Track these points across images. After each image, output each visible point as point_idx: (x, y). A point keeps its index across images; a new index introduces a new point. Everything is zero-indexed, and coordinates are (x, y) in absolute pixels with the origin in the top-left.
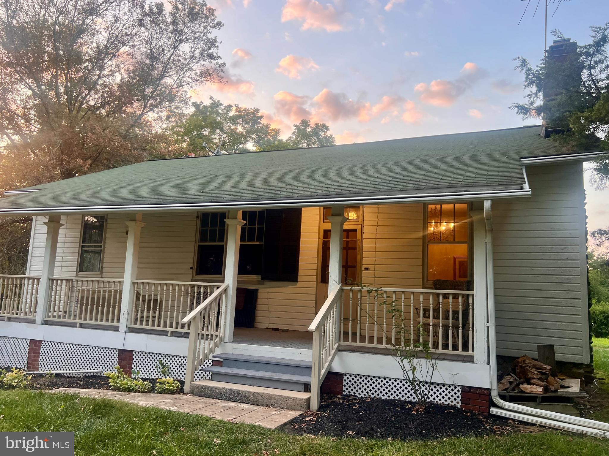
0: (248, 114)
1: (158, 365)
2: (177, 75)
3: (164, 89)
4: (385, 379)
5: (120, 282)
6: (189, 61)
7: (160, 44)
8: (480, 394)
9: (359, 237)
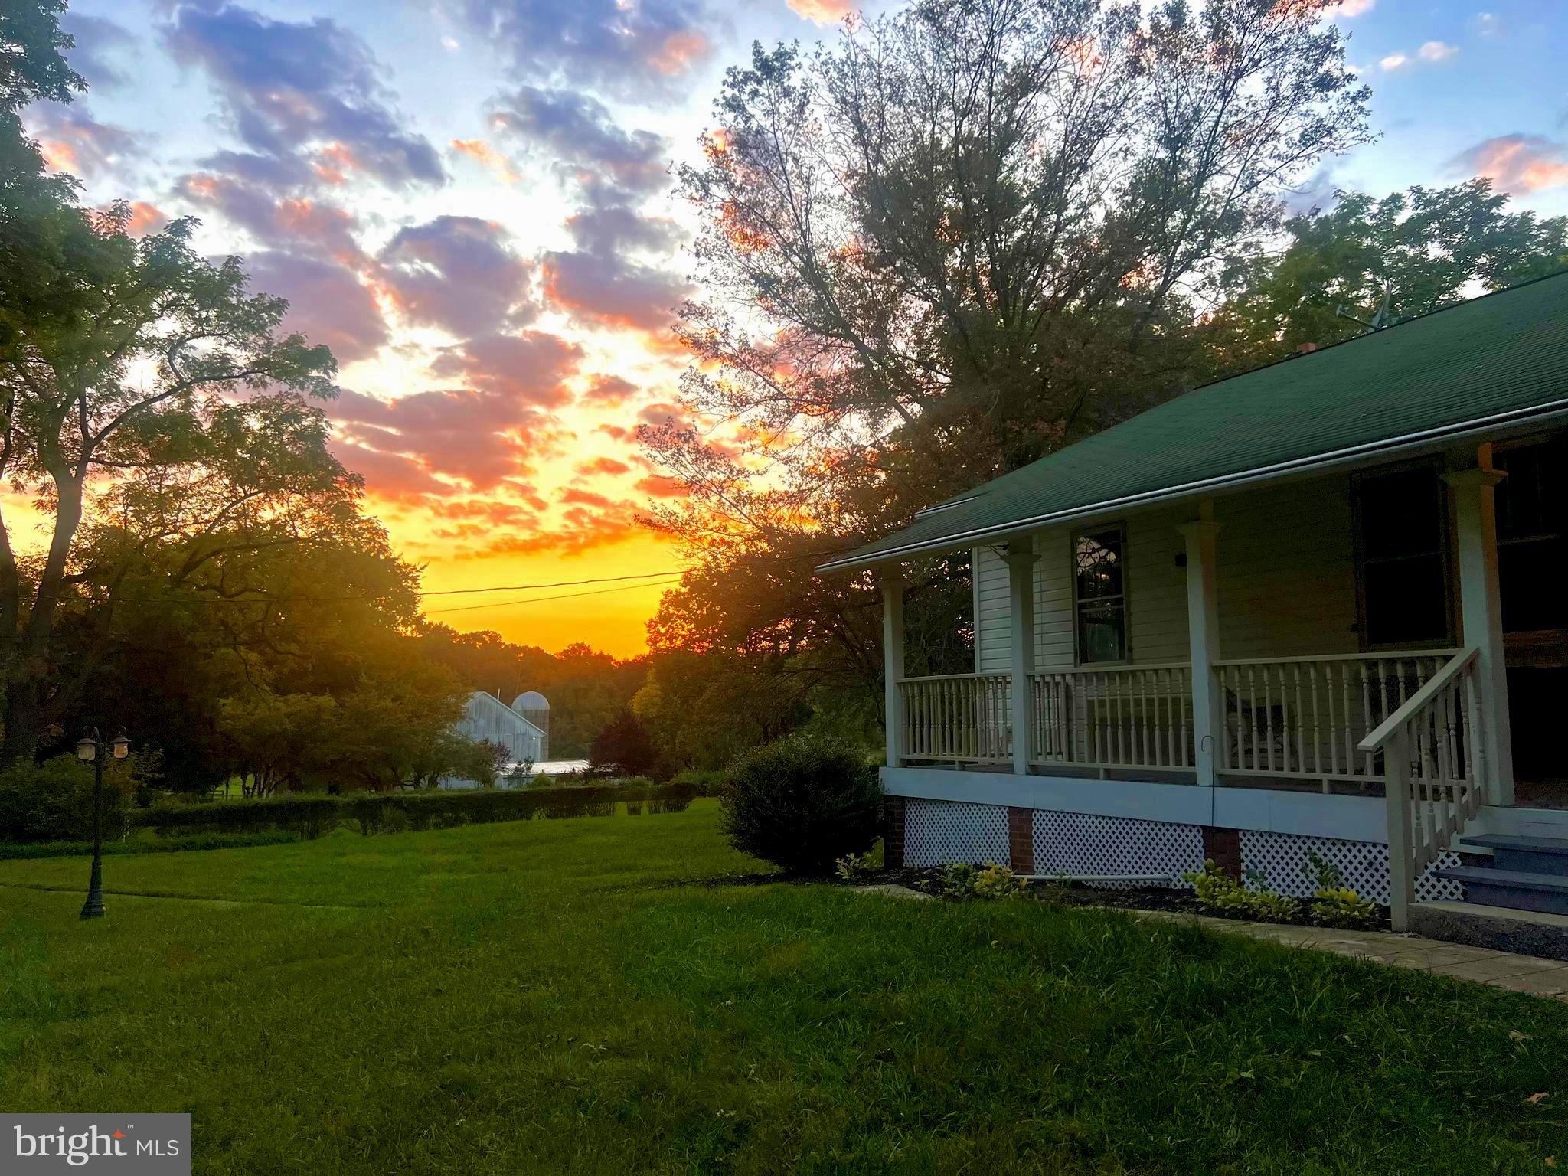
1: (1307, 865)
2: (1239, 161)
3: (1209, 208)
5: (1182, 669)
6: (1267, 115)
7: (1186, 99)
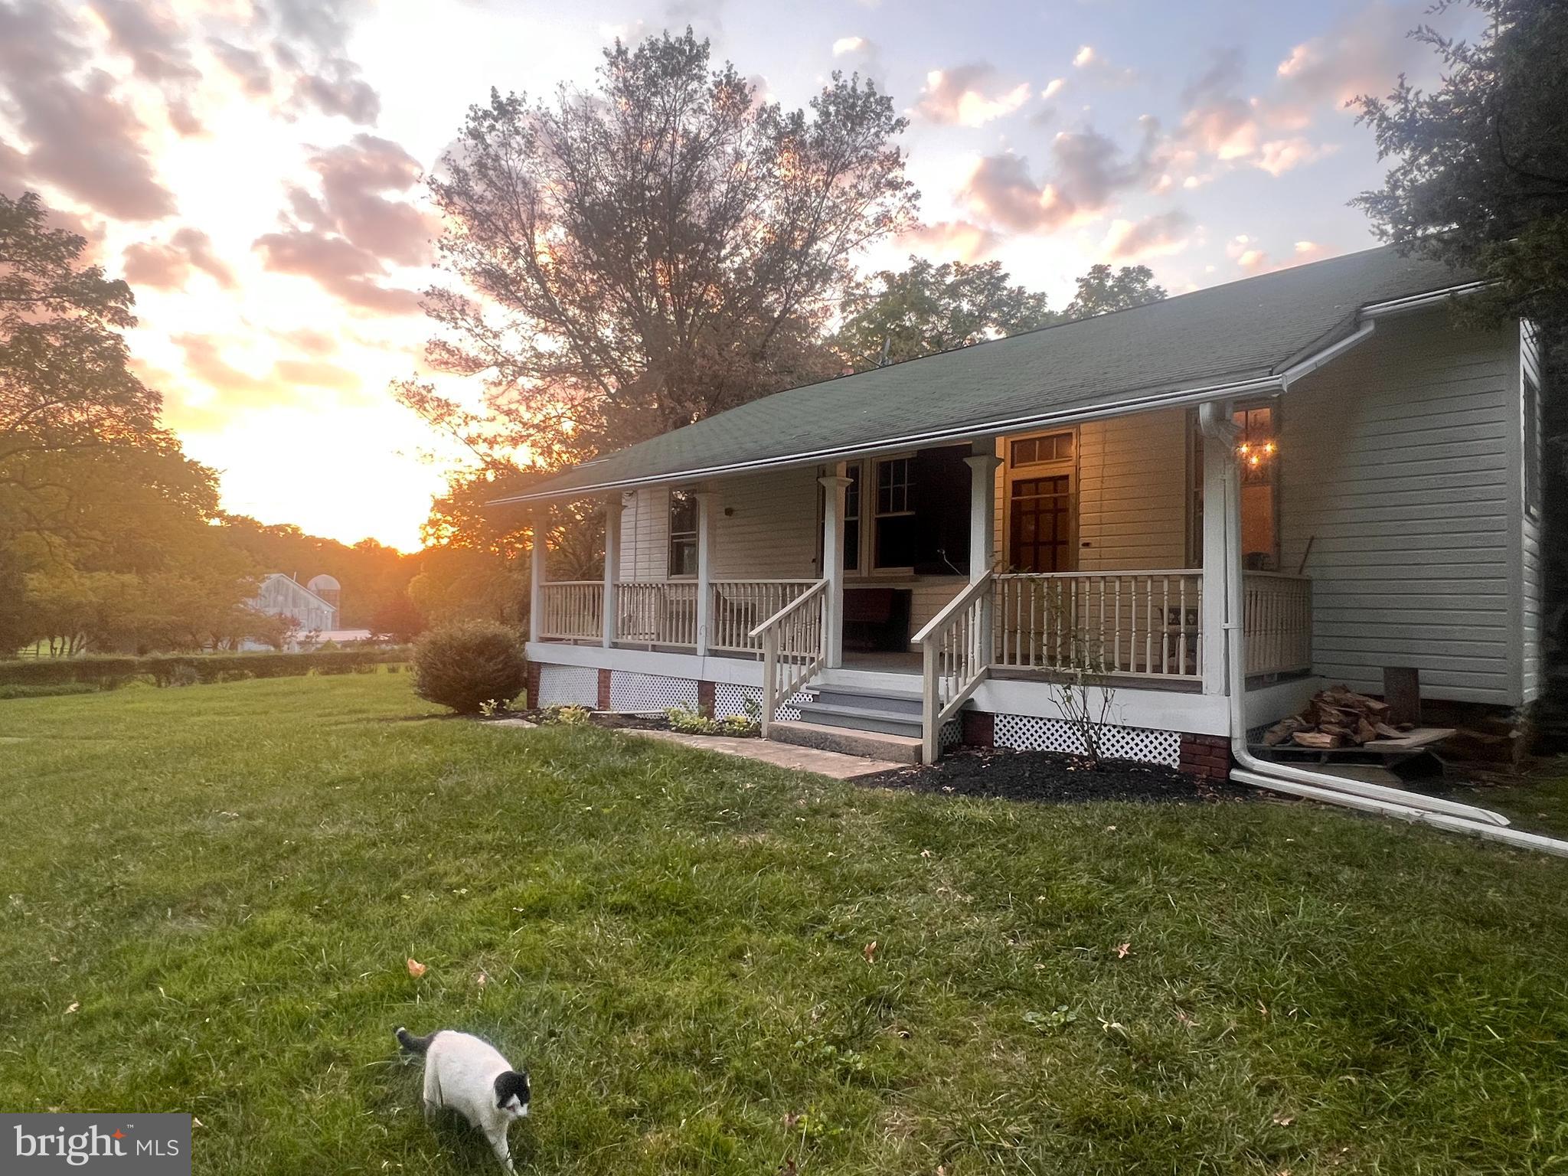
0: (981, 275)
1: (746, 702)
2: (837, 232)
3: (815, 263)
4: (1057, 722)
8: (1211, 747)
9: (1072, 490)
